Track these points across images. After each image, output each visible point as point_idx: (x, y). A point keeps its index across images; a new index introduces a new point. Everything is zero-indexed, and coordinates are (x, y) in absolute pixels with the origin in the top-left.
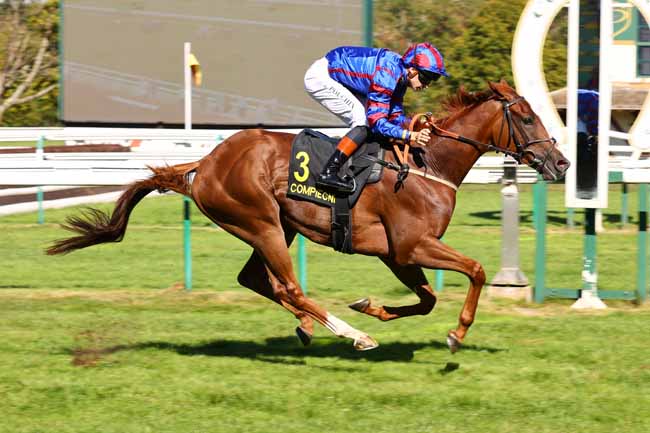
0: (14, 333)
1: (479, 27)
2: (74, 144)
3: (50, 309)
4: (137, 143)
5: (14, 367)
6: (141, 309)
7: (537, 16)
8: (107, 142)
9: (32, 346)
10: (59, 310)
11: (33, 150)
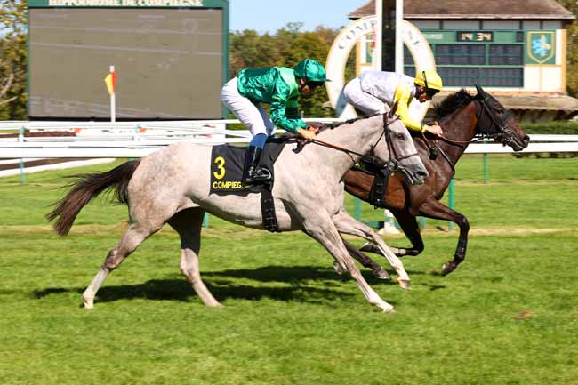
0: (25, 254)
1: (291, 55)
2: (37, 131)
3: (43, 238)
4: (78, 130)
5: (30, 276)
6: (101, 237)
7: (341, 48)
8: (58, 130)
9: (38, 262)
10: (48, 238)
11: (16, 135)
